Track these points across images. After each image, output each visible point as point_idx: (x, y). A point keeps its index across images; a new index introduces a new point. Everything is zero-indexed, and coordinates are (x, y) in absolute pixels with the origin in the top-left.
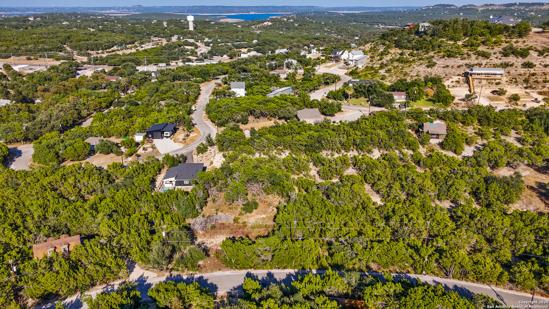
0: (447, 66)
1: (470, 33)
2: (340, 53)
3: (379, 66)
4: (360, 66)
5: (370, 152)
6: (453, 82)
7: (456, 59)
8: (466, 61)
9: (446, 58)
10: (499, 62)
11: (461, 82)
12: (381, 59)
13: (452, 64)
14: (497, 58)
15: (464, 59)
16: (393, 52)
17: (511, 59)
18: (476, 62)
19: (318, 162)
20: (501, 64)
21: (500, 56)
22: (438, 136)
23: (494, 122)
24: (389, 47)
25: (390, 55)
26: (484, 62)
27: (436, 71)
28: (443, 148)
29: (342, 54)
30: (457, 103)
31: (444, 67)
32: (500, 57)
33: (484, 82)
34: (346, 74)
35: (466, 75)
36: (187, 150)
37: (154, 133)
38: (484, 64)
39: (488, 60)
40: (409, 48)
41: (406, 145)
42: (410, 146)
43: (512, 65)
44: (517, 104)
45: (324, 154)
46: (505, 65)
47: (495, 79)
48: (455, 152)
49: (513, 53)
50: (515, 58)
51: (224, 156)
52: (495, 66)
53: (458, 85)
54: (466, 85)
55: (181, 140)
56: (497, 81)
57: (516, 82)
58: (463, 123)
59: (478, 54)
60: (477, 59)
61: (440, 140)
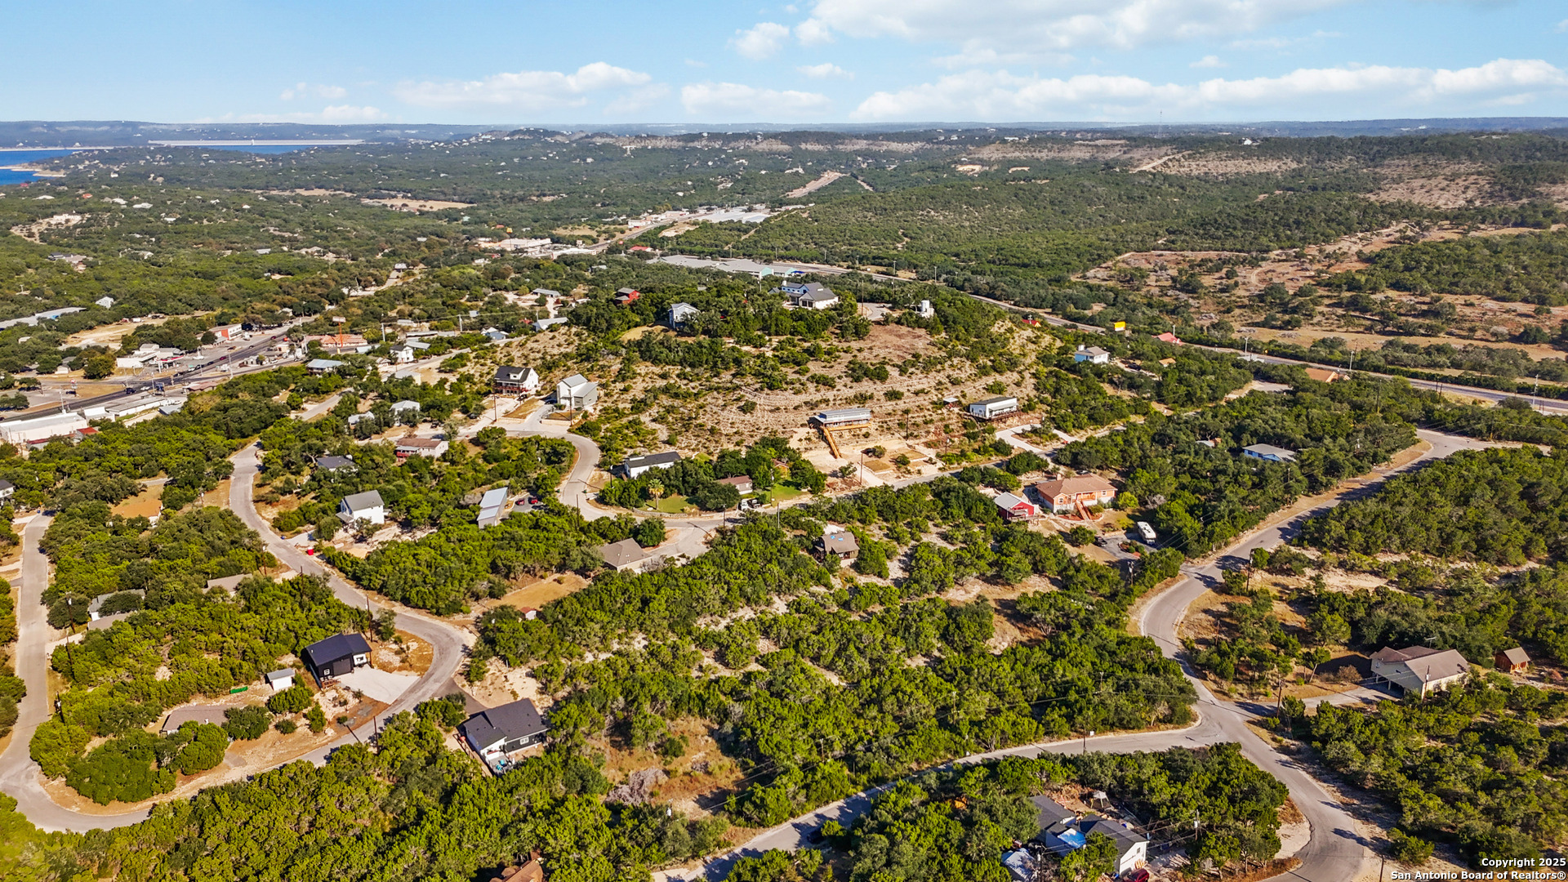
0: (778, 409)
1: (773, 328)
2: (519, 377)
3: (629, 406)
4: (589, 408)
5: (769, 603)
6: (800, 440)
7: (786, 393)
8: (803, 398)
9: (766, 390)
10: (850, 393)
11: (813, 439)
12: (625, 390)
13: (783, 403)
14: (845, 386)
15: (797, 392)
16: (643, 372)
17: (866, 386)
18: (818, 397)
19: (703, 641)
20: (855, 397)
21: (848, 380)
22: (847, 555)
23: (902, 512)
24: (628, 361)
25: (639, 379)
26: (830, 395)
27: (763, 419)
28: (861, 573)
29: (524, 378)
30: (832, 484)
31: (771, 411)
32: (849, 384)
33: (846, 435)
34: (569, 431)
35: (814, 423)
36: (436, 681)
37: (335, 664)
38: (831, 399)
39: (835, 392)
40: (673, 363)
41: (812, 577)
42: (818, 579)
43: (871, 397)
44: (909, 472)
45: (701, 623)
46: (862, 399)
47: (860, 429)
48: (880, 575)
49: (865, 374)
50: (871, 383)
51: (532, 675)
52: (849, 401)
53: (811, 446)
54: (823, 444)
55: (398, 664)
56: (864, 431)
57: (889, 429)
58: (862, 521)
59: (817, 382)
60: (818, 391)
61: (852, 560)
